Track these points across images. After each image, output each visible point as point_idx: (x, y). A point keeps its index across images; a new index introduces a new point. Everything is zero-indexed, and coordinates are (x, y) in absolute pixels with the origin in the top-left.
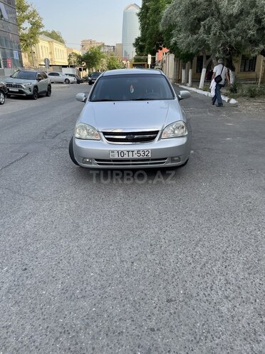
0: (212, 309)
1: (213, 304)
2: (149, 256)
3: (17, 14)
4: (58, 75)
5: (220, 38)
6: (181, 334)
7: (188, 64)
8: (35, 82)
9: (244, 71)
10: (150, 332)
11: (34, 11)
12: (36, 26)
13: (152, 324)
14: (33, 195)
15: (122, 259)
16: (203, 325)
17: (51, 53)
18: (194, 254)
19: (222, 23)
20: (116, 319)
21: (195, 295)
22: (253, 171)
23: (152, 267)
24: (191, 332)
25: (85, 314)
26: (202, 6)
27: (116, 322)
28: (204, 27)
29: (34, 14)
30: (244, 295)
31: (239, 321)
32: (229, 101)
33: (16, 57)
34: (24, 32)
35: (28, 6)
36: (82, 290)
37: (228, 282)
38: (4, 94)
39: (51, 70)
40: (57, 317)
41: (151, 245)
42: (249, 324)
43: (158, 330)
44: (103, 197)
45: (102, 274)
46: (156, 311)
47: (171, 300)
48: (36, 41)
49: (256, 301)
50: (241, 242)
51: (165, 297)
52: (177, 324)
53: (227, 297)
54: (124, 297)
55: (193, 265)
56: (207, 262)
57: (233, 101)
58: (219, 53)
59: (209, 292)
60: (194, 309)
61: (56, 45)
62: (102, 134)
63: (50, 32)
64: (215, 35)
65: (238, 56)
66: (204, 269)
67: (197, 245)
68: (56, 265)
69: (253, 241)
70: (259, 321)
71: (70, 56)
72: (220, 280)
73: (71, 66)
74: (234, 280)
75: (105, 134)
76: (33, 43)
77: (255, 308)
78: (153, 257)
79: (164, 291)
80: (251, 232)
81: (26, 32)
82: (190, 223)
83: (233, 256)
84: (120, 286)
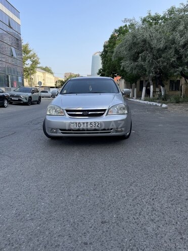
0: (139, 229)
1: (140, 225)
2: (92, 192)
3: (23, 55)
4: (47, 92)
5: (152, 64)
6: (110, 247)
7: (134, 85)
8: (30, 94)
9: (172, 90)
10: (83, 245)
11: (34, 54)
12: (35, 63)
13: (87, 239)
14: (11, 155)
15: (70, 194)
16: (131, 240)
17: (44, 80)
18: (128, 191)
19: (154, 55)
20: (55, 236)
21: (125, 218)
22: (177, 143)
23: (93, 199)
24: (119, 245)
25: (30, 231)
26: (140, 45)
27: (55, 237)
28: (142, 57)
29: (34, 56)
30: (167, 218)
31: (162, 237)
32: (161, 105)
33: (20, 81)
34: (27, 66)
35: (31, 51)
36: (31, 214)
37: (154, 210)
38: (8, 101)
39: (43, 89)
40: (6, 233)
41: (95, 185)
42: (170, 240)
43: (90, 244)
44: (64, 156)
45: (52, 203)
46: (91, 230)
47: (105, 222)
48: (34, 72)
49: (177, 223)
50: (166, 184)
51: (100, 220)
52: (108, 239)
53: (152, 220)
54: (66, 220)
55: (126, 198)
56: (138, 196)
57: (164, 106)
58: (152, 73)
59: (138, 217)
60: (123, 229)
61: (48, 75)
62: (65, 111)
63: (44, 67)
64: (149, 62)
65: (167, 81)
66: (135, 201)
67: (131, 185)
68: (15, 197)
69: (176, 183)
70: (179, 238)
71: (56, 82)
72: (148, 208)
73: (56, 87)
74: (159, 208)
75: (67, 111)
76: (32, 73)
77: (176, 228)
78: (95, 193)
79: (100, 215)
80: (174, 177)
81: (28, 66)
82: (127, 171)
83: (160, 192)
84: (64, 212)
